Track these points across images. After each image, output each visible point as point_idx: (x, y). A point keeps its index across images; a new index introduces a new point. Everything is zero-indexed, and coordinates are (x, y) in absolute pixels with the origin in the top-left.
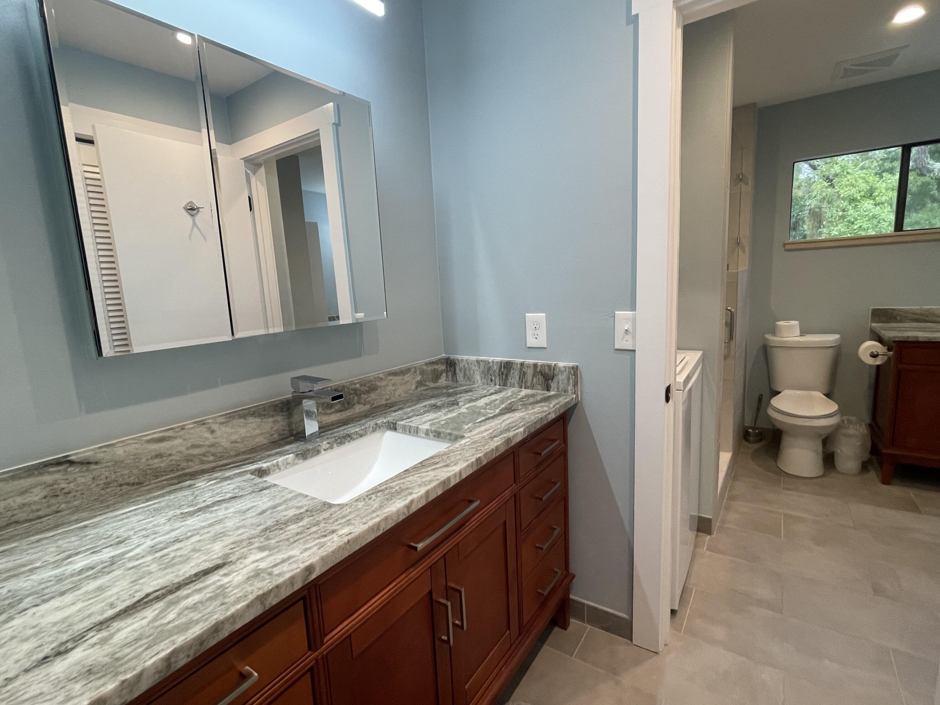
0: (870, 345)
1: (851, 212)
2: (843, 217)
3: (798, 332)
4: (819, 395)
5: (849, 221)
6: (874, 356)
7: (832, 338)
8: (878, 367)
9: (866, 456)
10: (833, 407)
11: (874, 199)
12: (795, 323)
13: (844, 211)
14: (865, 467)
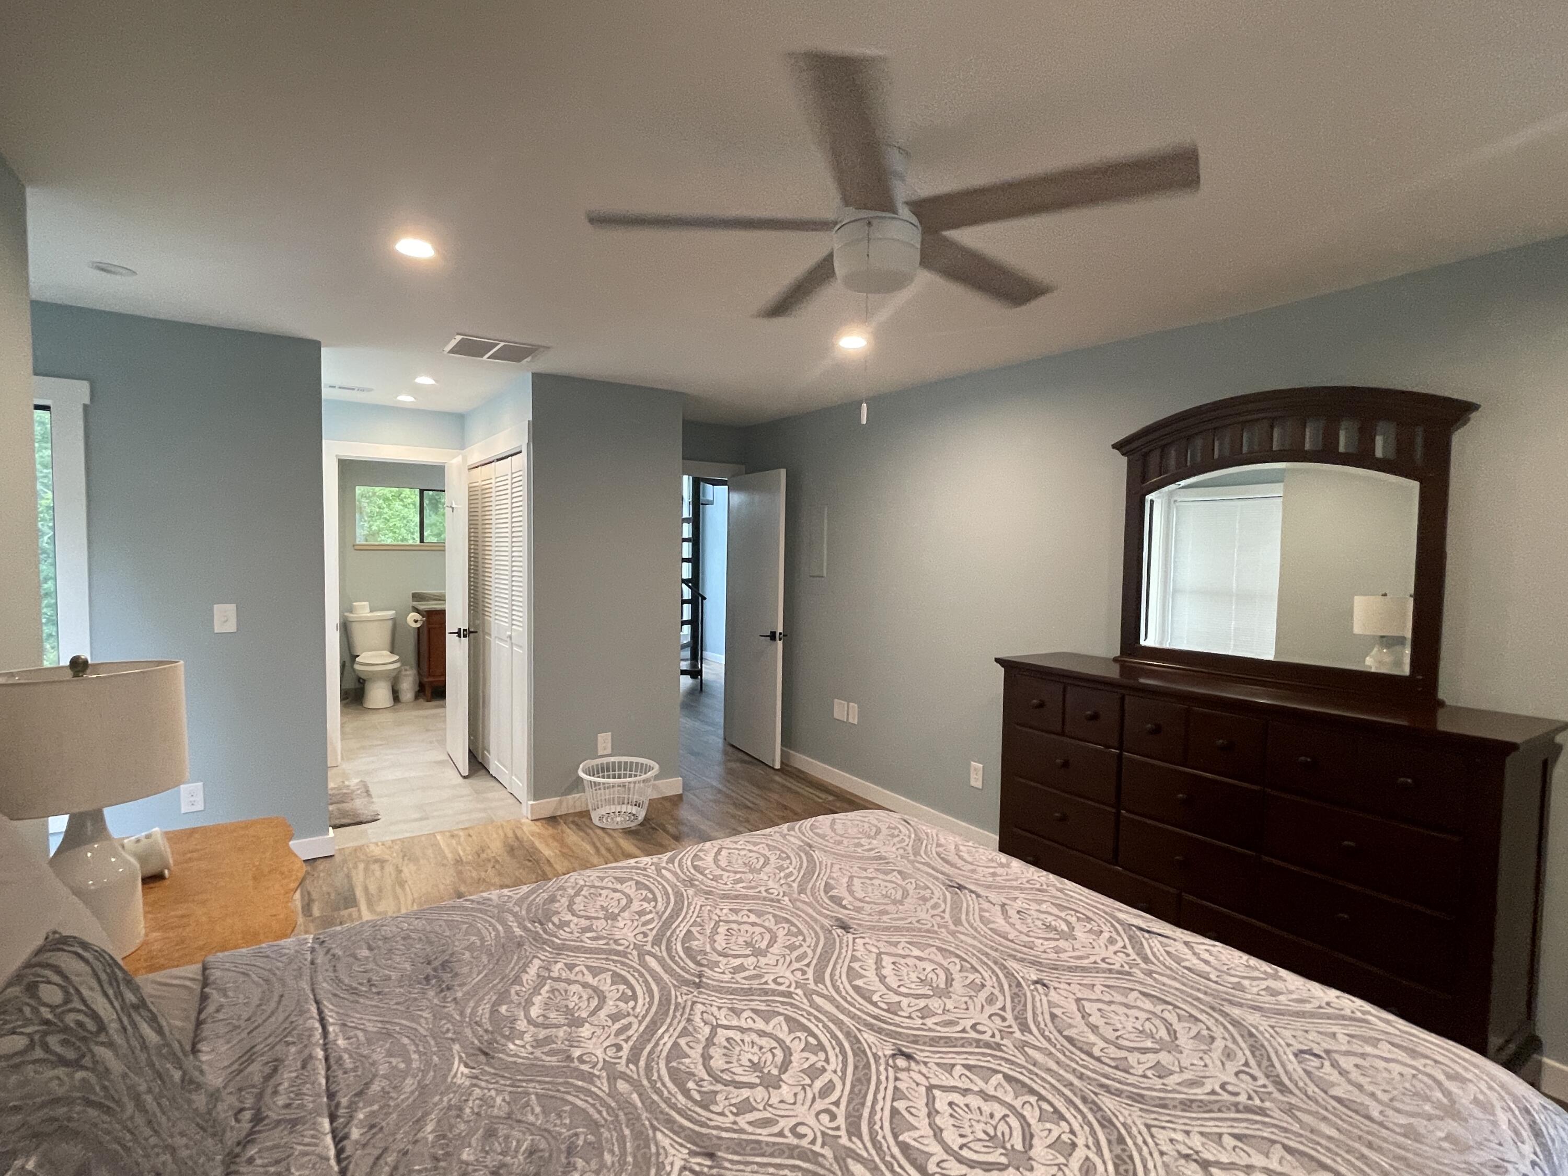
0: (414, 615)
1: (386, 510)
2: (380, 514)
3: (368, 610)
4: (387, 653)
5: (385, 519)
6: (416, 621)
7: (391, 613)
8: (419, 628)
9: (417, 689)
10: (396, 657)
11: (402, 500)
12: (366, 603)
13: (380, 508)
14: (417, 697)
